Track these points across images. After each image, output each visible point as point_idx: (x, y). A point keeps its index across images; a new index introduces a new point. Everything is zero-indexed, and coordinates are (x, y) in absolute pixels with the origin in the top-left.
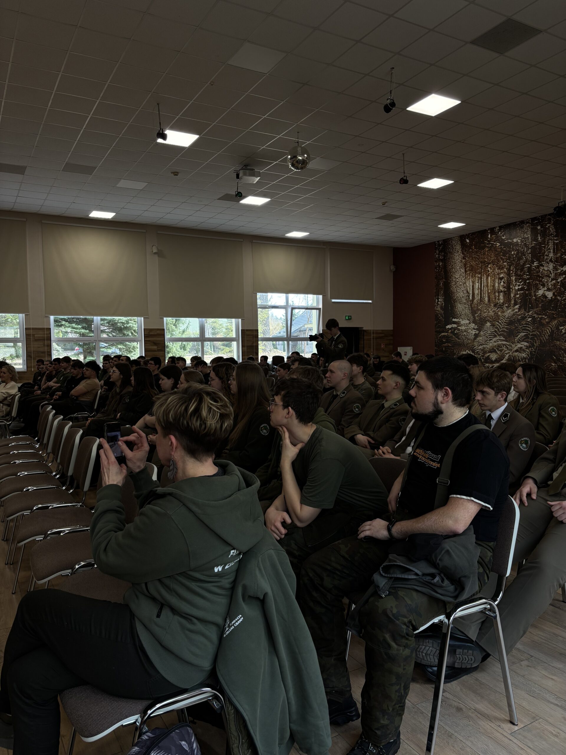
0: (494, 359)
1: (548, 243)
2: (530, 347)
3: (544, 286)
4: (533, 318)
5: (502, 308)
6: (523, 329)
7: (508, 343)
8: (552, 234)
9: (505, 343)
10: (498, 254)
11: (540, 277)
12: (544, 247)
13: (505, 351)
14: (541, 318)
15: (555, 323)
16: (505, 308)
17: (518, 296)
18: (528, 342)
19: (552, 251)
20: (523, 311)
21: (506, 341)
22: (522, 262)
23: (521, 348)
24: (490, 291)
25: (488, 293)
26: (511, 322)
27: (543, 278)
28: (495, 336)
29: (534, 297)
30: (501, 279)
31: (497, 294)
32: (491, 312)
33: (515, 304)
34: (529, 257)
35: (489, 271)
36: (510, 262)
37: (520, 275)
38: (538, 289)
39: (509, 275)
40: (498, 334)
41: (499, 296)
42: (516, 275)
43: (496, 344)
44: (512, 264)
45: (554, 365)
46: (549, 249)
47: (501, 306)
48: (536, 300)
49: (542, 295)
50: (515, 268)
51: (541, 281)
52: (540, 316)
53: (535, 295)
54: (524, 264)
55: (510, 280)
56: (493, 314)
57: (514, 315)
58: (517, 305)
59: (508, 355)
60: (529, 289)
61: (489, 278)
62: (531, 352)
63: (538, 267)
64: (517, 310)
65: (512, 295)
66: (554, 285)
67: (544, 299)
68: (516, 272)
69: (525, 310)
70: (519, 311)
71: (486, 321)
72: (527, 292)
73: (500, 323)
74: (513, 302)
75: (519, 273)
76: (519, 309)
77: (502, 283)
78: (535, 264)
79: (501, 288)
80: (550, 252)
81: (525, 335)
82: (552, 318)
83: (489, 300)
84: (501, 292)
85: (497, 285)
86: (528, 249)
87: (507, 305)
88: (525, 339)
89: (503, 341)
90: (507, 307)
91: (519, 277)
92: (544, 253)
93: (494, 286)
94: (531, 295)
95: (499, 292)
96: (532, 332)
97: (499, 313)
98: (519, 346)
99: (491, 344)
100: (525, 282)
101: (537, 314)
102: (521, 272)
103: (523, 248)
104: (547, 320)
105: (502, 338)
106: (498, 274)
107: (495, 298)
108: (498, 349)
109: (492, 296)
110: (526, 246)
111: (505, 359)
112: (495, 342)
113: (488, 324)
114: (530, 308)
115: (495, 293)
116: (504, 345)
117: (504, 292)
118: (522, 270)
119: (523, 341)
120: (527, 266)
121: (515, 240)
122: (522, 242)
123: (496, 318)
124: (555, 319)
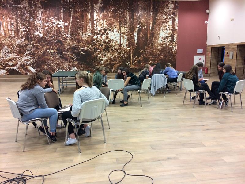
0: (11, 65)
1: (38, 11)
2: (32, 59)
3: (37, 30)
4: (33, 45)
5: (14, 39)
6: (28, 50)
7: (19, 57)
8: (40, 7)
9: (17, 56)
10: (9, 11)
11: (35, 26)
12: (36, 12)
13: (18, 61)
14: (37, 46)
15: (45, 48)
16: (16, 39)
17: (23, 34)
18: (31, 57)
19: (40, 15)
20: (27, 42)
21: (18, 56)
22: (24, 17)
23: (27, 59)
24: (5, 30)
25: (4, 31)
26: (20, 47)
27: (36, 27)
28: (11, 53)
29: (33, 36)
30: (12, 24)
31: (10, 32)
32: (7, 40)
33: (22, 38)
34: (28, 16)
35: (3, 19)
36: (17, 17)
37: (23, 24)
38: (35, 32)
39: (17, 22)
40: (13, 52)
41: (11, 33)
42: (21, 23)
43: (12, 57)
44: (18, 17)
45: (46, 67)
46: (39, 14)
47: (13, 38)
48: (34, 37)
49: (37, 35)
50: (21, 20)
51: (36, 28)
52: (37, 45)
53: (33, 35)
54: (26, 19)
55: (18, 25)
56: (8, 42)
57: (22, 43)
58: (23, 38)
59: (19, 63)
60: (29, 31)
61: (4, 23)
62: (33, 61)
63: (34, 21)
64: (23, 41)
65: (20, 33)
66: (43, 31)
67: (38, 37)
68: (21, 22)
69: (28, 41)
70: (24, 41)
71: (4, 45)
72: (28, 33)
73: (13, 47)
74: (20, 37)
75: (23, 22)
76: (25, 40)
77: (13, 27)
78: (32, 19)
79: (13, 29)
80: (39, 15)
81: (29, 53)
82: (43, 46)
83: (5, 34)
84: (13, 31)
85: (9, 27)
86: (27, 12)
87: (17, 38)
88: (30, 55)
89: (16, 55)
90: (17, 39)
91: (23, 25)
92: (37, 15)
93: (8, 27)
94: (30, 34)
95: (11, 31)
96: (33, 52)
97: (12, 42)
98: (26, 58)
99: (8, 57)
100: (27, 28)
101: (35, 43)
102: (24, 22)
103: (24, 10)
104: (41, 47)
105: (16, 54)
106: (10, 21)
107: (9, 34)
108: (13, 60)
109: (7, 33)
110: (26, 10)
111: (18, 65)
112: (11, 56)
113: (6, 47)
114: (30, 40)
115: (9, 31)
116: (17, 58)
117: (15, 31)
118: (25, 21)
119: (28, 56)
120: (27, 20)
121: (19, 6)
122: (23, 7)
123: (11, 44)
124: (45, 46)
